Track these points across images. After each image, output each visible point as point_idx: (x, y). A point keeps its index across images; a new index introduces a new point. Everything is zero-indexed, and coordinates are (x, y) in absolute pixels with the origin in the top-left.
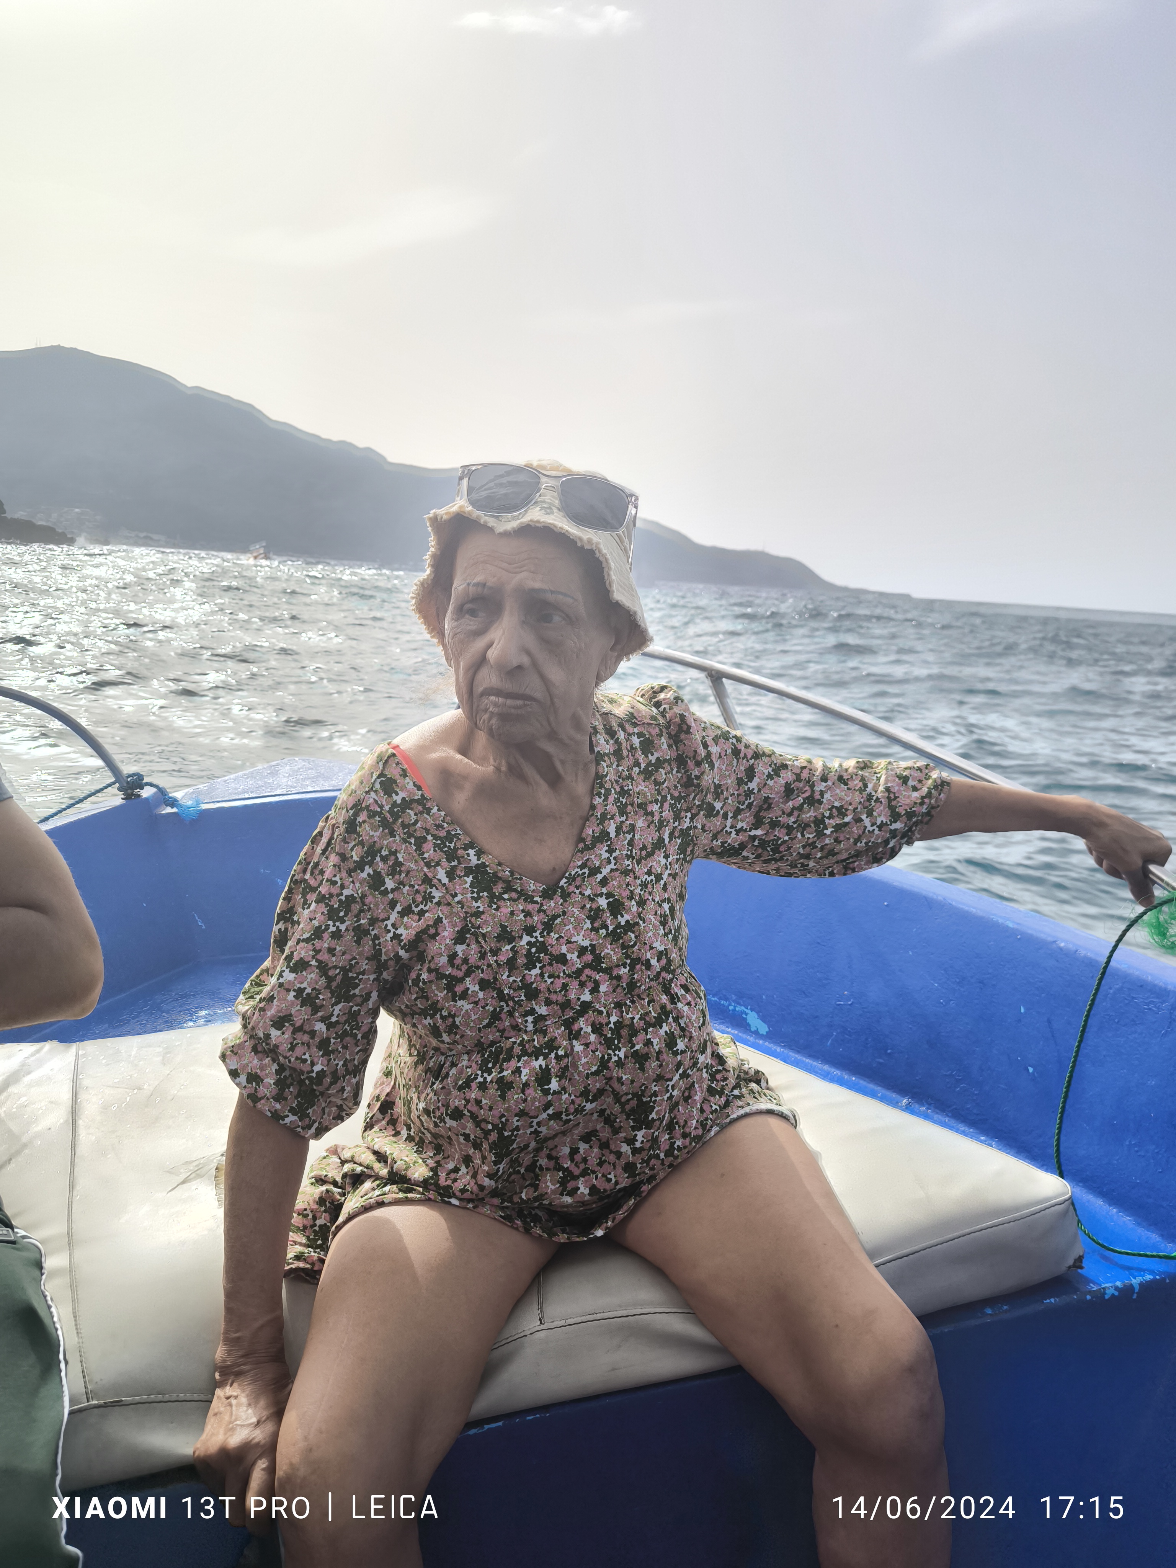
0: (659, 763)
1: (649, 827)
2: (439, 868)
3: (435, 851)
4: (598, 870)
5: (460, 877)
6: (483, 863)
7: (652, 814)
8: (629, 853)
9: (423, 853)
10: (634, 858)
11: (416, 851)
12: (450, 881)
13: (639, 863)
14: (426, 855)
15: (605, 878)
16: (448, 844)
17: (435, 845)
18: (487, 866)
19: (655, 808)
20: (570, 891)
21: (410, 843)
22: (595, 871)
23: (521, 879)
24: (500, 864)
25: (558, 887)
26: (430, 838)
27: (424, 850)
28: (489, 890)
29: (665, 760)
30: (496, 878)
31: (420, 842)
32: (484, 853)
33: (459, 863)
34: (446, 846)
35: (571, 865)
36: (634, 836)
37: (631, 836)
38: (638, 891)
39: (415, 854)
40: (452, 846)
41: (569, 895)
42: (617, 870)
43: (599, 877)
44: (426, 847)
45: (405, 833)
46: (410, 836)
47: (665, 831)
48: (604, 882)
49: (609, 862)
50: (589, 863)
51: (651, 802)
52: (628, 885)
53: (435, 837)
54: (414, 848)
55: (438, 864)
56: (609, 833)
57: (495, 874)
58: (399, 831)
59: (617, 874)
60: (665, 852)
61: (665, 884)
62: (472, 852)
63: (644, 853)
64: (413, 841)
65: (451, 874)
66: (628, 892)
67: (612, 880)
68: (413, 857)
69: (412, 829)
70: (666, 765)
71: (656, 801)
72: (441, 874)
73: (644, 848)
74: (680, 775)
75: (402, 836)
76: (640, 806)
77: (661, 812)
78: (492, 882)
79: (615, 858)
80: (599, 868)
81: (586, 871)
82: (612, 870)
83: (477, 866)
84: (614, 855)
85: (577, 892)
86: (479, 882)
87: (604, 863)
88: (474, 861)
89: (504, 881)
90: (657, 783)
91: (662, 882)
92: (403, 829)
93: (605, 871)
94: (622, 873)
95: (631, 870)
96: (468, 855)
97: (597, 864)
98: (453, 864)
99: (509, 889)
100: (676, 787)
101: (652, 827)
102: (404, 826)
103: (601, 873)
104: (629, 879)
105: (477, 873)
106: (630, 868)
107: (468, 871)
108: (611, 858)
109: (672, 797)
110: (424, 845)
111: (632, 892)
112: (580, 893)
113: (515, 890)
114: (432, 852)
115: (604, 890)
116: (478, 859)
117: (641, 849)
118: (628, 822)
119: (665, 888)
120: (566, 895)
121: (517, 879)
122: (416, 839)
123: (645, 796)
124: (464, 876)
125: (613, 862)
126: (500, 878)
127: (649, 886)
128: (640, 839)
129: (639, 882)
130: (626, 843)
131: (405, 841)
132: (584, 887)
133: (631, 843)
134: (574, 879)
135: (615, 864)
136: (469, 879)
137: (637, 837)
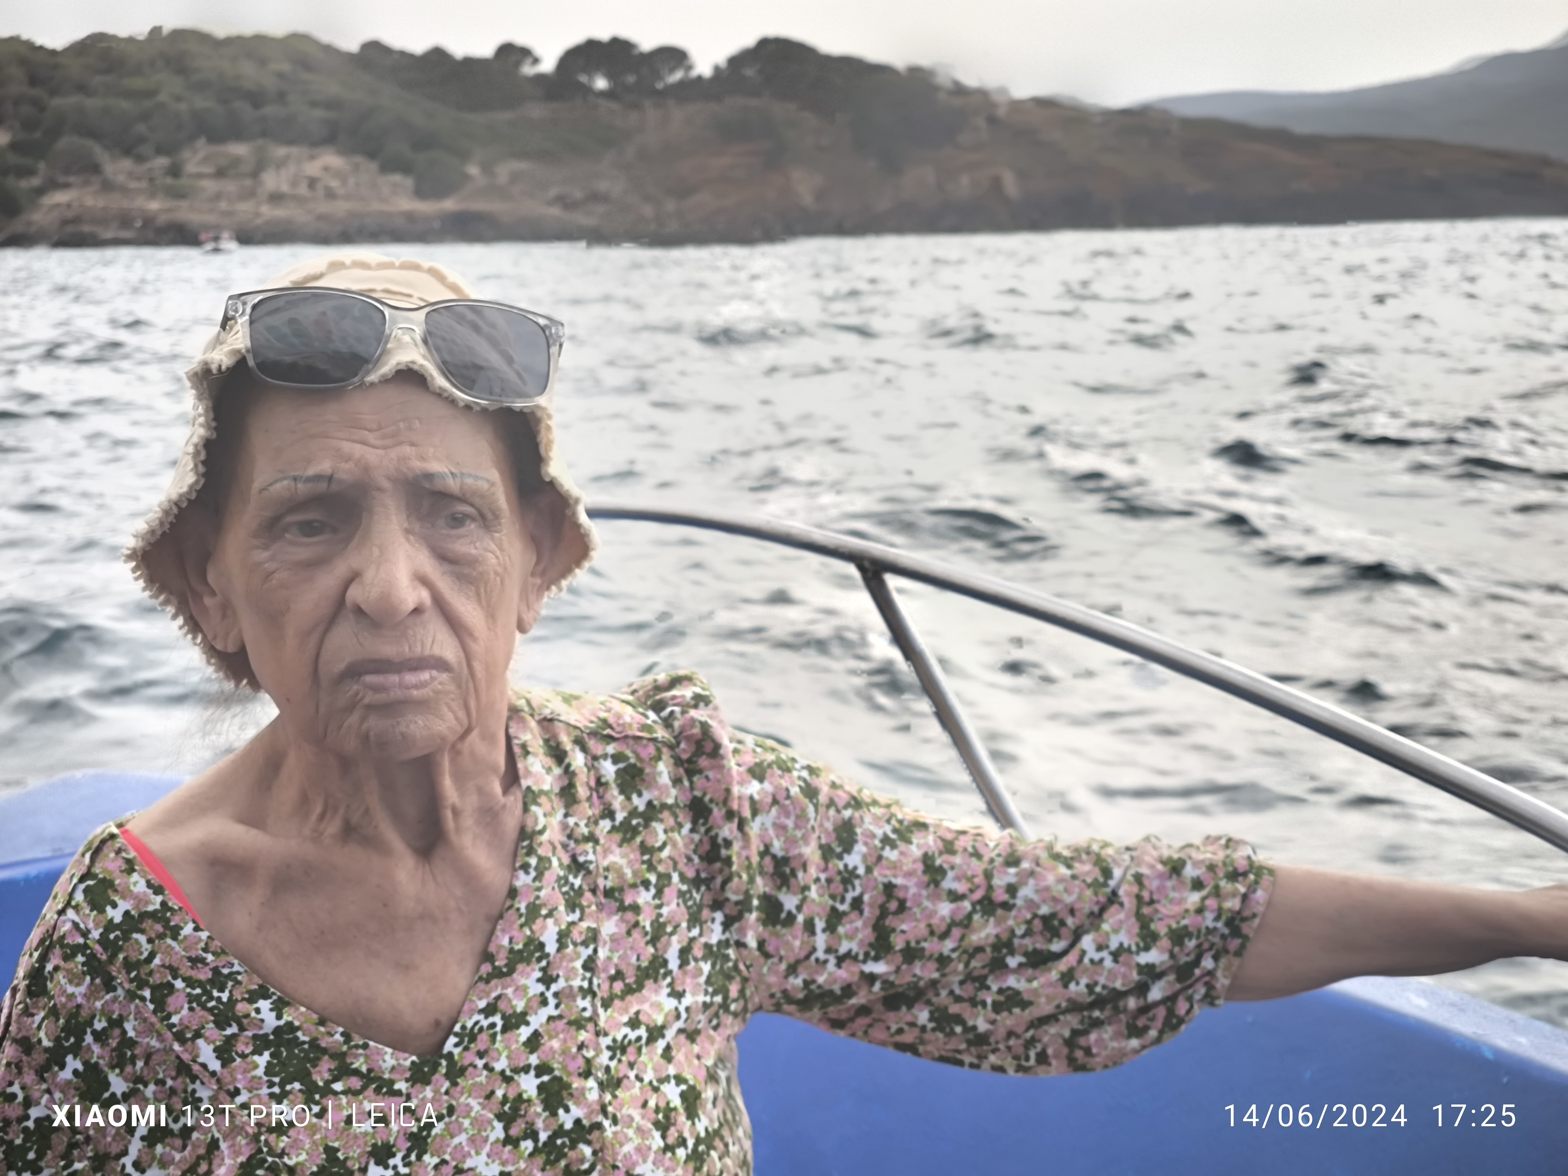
0: (652, 812)
1: (629, 933)
2: (200, 1042)
3: (191, 1009)
4: (521, 1019)
5: (243, 1056)
6: (289, 1024)
7: (635, 908)
8: (586, 984)
9: (169, 1016)
10: (594, 995)
11: (155, 1012)
12: (223, 1066)
13: (606, 1004)
14: (175, 1019)
15: (536, 1035)
16: (216, 994)
17: (191, 998)
18: (298, 1028)
19: (644, 897)
20: (466, 1062)
21: (143, 999)
22: (514, 1021)
23: (365, 1046)
24: (322, 1022)
25: (442, 1056)
26: (179, 984)
27: (171, 1009)
28: (304, 1077)
29: (664, 806)
30: (316, 1049)
31: (162, 993)
32: (288, 1004)
33: (242, 1029)
34: (211, 998)
35: (466, 1008)
36: (595, 951)
37: (590, 951)
38: (604, 1058)
39: (154, 1019)
40: (225, 996)
41: (462, 1071)
42: (560, 1017)
43: (524, 1033)
44: (172, 1002)
45: (131, 981)
46: (142, 984)
47: (668, 944)
48: (534, 1043)
49: (544, 1002)
50: (502, 1005)
51: (634, 886)
52: (581, 1047)
53: (190, 982)
54: (151, 1007)
55: (198, 1035)
56: (542, 946)
57: (314, 1043)
58: (121, 978)
59: (561, 1024)
60: (670, 985)
61: (668, 1048)
62: (264, 1005)
63: (618, 986)
64: (147, 993)
65: (224, 1053)
66: (581, 1062)
67: (551, 1037)
68: (152, 1024)
69: (145, 970)
70: (666, 814)
71: (646, 884)
72: (206, 1053)
73: (619, 975)
74: (696, 837)
75: (127, 986)
76: (609, 893)
77: (659, 907)
78: (310, 1060)
79: (556, 995)
80: (524, 1014)
81: (497, 1019)
82: (550, 1019)
83: (277, 1031)
84: (554, 988)
85: (480, 1063)
86: (282, 1064)
87: (535, 1004)
88: (270, 1021)
89: (333, 1056)
90: (644, 849)
91: (661, 1044)
92: (128, 972)
93: (538, 1020)
94: (570, 1023)
95: (590, 1019)
96: (258, 1011)
97: (520, 1006)
98: (229, 1032)
99: (343, 1071)
100: (690, 859)
101: (636, 934)
102: (129, 966)
103: (527, 1024)
104: (583, 1036)
105: (278, 1046)
106: (587, 1014)
107: (261, 1043)
108: (549, 995)
109: (683, 878)
110: (171, 1000)
111: (588, 1061)
112: (486, 1067)
113: (357, 1072)
114: (185, 1012)
115: (534, 1060)
116: (279, 1017)
117: (613, 979)
118: (584, 925)
119: (667, 1054)
120: (456, 1072)
121: (357, 1047)
122: (154, 989)
123: (621, 875)
124: (253, 1053)
125: (552, 1001)
126: (324, 1051)
127: (631, 1050)
128: (609, 959)
129: (605, 1041)
130: (578, 964)
131: (132, 996)
132: (494, 1054)
133: (590, 965)
134: (473, 1038)
135: (557, 1006)
136: (263, 1060)
137: (602, 954)
